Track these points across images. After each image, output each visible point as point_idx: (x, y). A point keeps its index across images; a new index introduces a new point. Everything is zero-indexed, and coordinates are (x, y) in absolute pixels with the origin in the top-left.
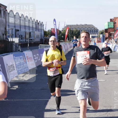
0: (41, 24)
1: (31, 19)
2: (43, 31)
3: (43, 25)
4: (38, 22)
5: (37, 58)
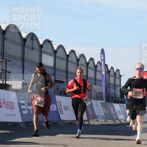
0: (115, 74)
1: (91, 61)
2: (118, 88)
3: (121, 76)
4: (109, 69)
5: (28, 107)
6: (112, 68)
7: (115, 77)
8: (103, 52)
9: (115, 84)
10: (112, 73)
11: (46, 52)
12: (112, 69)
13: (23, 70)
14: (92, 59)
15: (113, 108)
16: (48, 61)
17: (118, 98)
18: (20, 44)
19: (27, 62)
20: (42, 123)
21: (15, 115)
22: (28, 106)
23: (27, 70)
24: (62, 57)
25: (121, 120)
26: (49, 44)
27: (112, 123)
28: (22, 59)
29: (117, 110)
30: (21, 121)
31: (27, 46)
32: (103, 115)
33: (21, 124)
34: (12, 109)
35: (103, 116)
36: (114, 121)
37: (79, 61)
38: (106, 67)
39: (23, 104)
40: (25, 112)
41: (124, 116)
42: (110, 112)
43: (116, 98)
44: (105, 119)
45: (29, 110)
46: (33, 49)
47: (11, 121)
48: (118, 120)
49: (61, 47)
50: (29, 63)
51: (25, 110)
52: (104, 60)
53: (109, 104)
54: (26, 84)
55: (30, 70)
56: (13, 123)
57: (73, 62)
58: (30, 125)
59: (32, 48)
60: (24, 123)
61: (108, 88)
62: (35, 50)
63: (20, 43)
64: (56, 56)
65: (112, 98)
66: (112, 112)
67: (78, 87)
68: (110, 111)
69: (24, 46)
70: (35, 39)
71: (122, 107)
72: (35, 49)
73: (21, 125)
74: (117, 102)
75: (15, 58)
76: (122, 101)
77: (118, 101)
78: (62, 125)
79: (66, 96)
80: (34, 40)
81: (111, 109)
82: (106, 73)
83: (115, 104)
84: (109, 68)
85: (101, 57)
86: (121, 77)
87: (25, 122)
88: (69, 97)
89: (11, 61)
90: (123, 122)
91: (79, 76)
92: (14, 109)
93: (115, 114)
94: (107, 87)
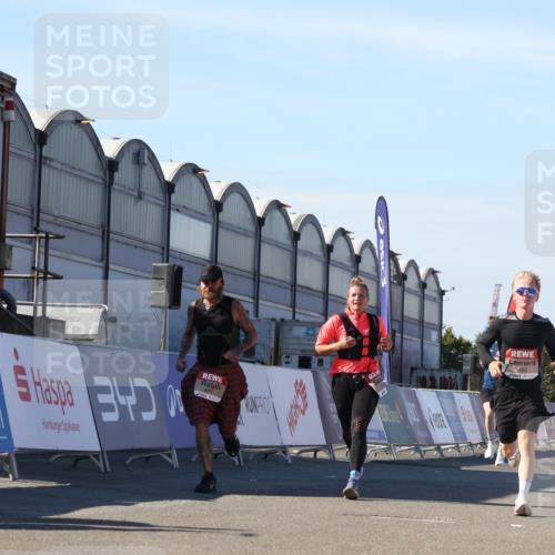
0: (423, 285)
1: (341, 239)
2: (434, 335)
3: (442, 293)
4: (402, 269)
5: (122, 400)
6: (412, 264)
7: (423, 298)
8: (382, 208)
9: (421, 322)
10: (411, 283)
11: (184, 207)
12: (412, 270)
13: (107, 269)
14: (342, 233)
15: (413, 405)
16: (191, 237)
17: (432, 370)
18: (95, 179)
19: (118, 242)
20: (170, 455)
21: (75, 428)
22: (121, 394)
23: (120, 269)
24: (242, 225)
25: (443, 447)
26: (195, 181)
27: (412, 455)
28: (103, 233)
29: (429, 409)
30: (97, 448)
31: (119, 188)
32: (382, 428)
33: (96, 456)
34: (63, 404)
35: (380, 432)
36: (417, 449)
37: (299, 239)
38: (392, 262)
39: (106, 390)
40: (110, 417)
41: (454, 434)
42: (406, 420)
43: (426, 370)
44: (386, 442)
45: (123, 409)
46: (140, 196)
47: (60, 448)
48: (430, 445)
49: (236, 189)
50: (128, 244)
51: (109, 408)
52: (386, 237)
53: (402, 391)
54: (113, 320)
55: (128, 270)
56: (67, 454)
57: (276, 244)
58: (128, 462)
59: (136, 194)
60: (105, 456)
61: (398, 335)
62: (148, 201)
63: (95, 176)
64: (218, 221)
65: (412, 369)
66: (413, 418)
67: (350, 338)
68: (404, 413)
69: (109, 184)
70: (146, 161)
71: (447, 402)
72: (146, 197)
73: (94, 459)
74: (429, 383)
75: (76, 226)
76: (445, 379)
77: (433, 379)
78: (237, 463)
79: (253, 362)
80: (144, 164)
81: (410, 406)
82: (390, 282)
83: (420, 389)
84: (403, 264)
85: (376, 226)
86: (444, 297)
87: (108, 452)
88: (263, 363)
89: (63, 237)
90: (450, 452)
91: (355, 307)
92: (72, 404)
93: (423, 425)
94: (394, 332)
